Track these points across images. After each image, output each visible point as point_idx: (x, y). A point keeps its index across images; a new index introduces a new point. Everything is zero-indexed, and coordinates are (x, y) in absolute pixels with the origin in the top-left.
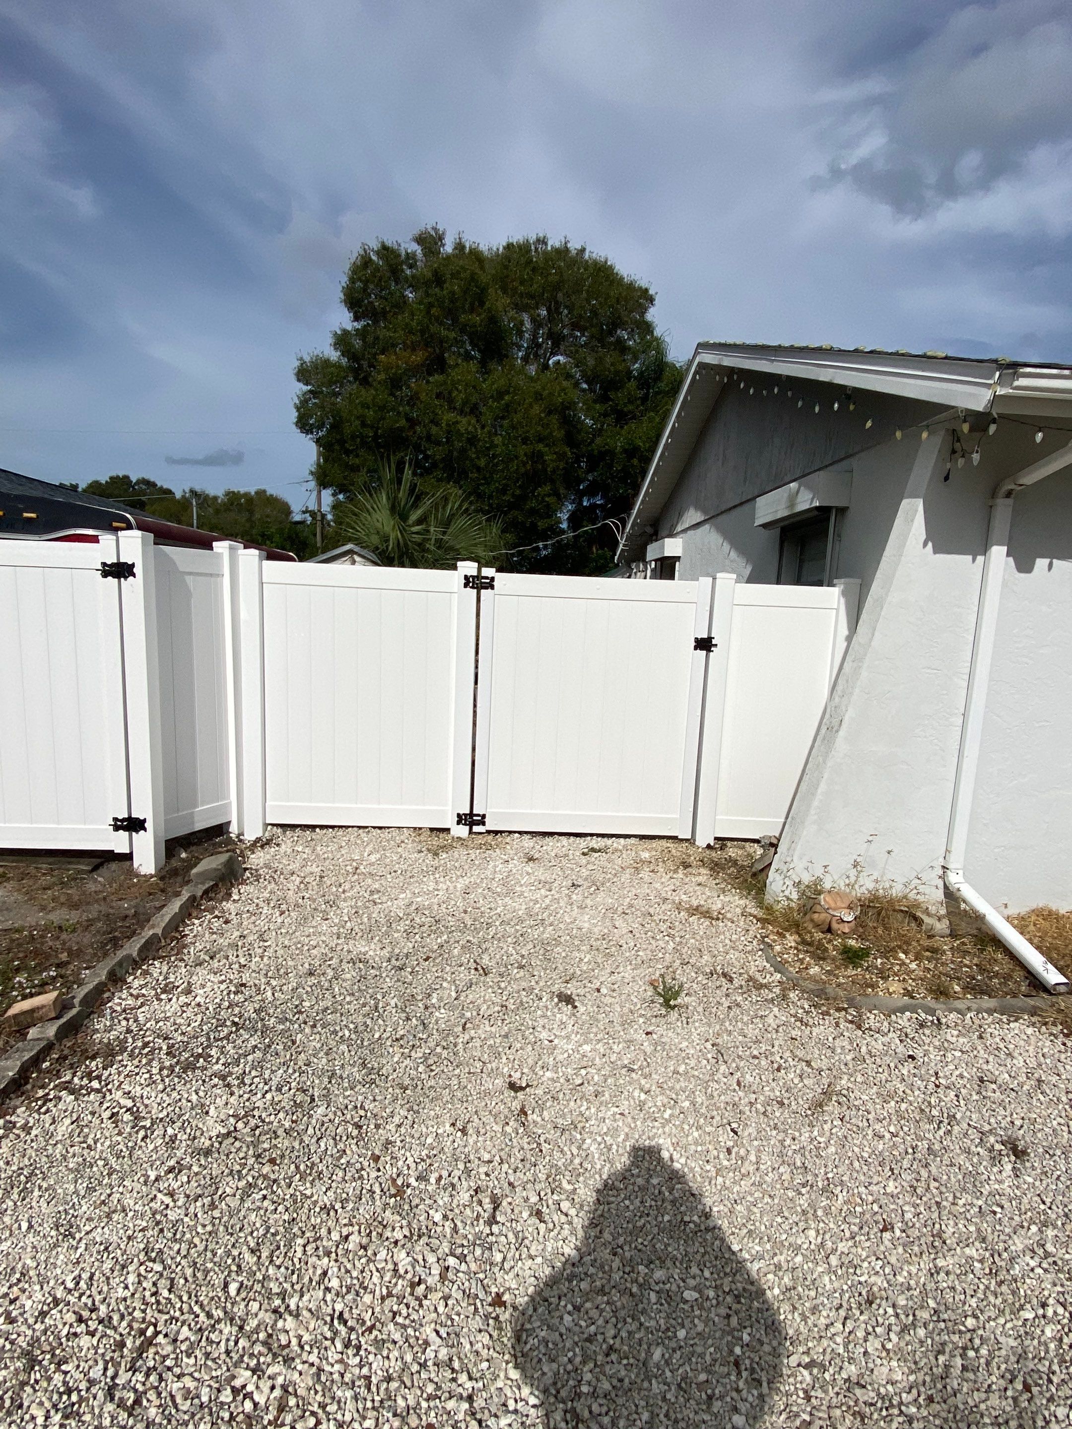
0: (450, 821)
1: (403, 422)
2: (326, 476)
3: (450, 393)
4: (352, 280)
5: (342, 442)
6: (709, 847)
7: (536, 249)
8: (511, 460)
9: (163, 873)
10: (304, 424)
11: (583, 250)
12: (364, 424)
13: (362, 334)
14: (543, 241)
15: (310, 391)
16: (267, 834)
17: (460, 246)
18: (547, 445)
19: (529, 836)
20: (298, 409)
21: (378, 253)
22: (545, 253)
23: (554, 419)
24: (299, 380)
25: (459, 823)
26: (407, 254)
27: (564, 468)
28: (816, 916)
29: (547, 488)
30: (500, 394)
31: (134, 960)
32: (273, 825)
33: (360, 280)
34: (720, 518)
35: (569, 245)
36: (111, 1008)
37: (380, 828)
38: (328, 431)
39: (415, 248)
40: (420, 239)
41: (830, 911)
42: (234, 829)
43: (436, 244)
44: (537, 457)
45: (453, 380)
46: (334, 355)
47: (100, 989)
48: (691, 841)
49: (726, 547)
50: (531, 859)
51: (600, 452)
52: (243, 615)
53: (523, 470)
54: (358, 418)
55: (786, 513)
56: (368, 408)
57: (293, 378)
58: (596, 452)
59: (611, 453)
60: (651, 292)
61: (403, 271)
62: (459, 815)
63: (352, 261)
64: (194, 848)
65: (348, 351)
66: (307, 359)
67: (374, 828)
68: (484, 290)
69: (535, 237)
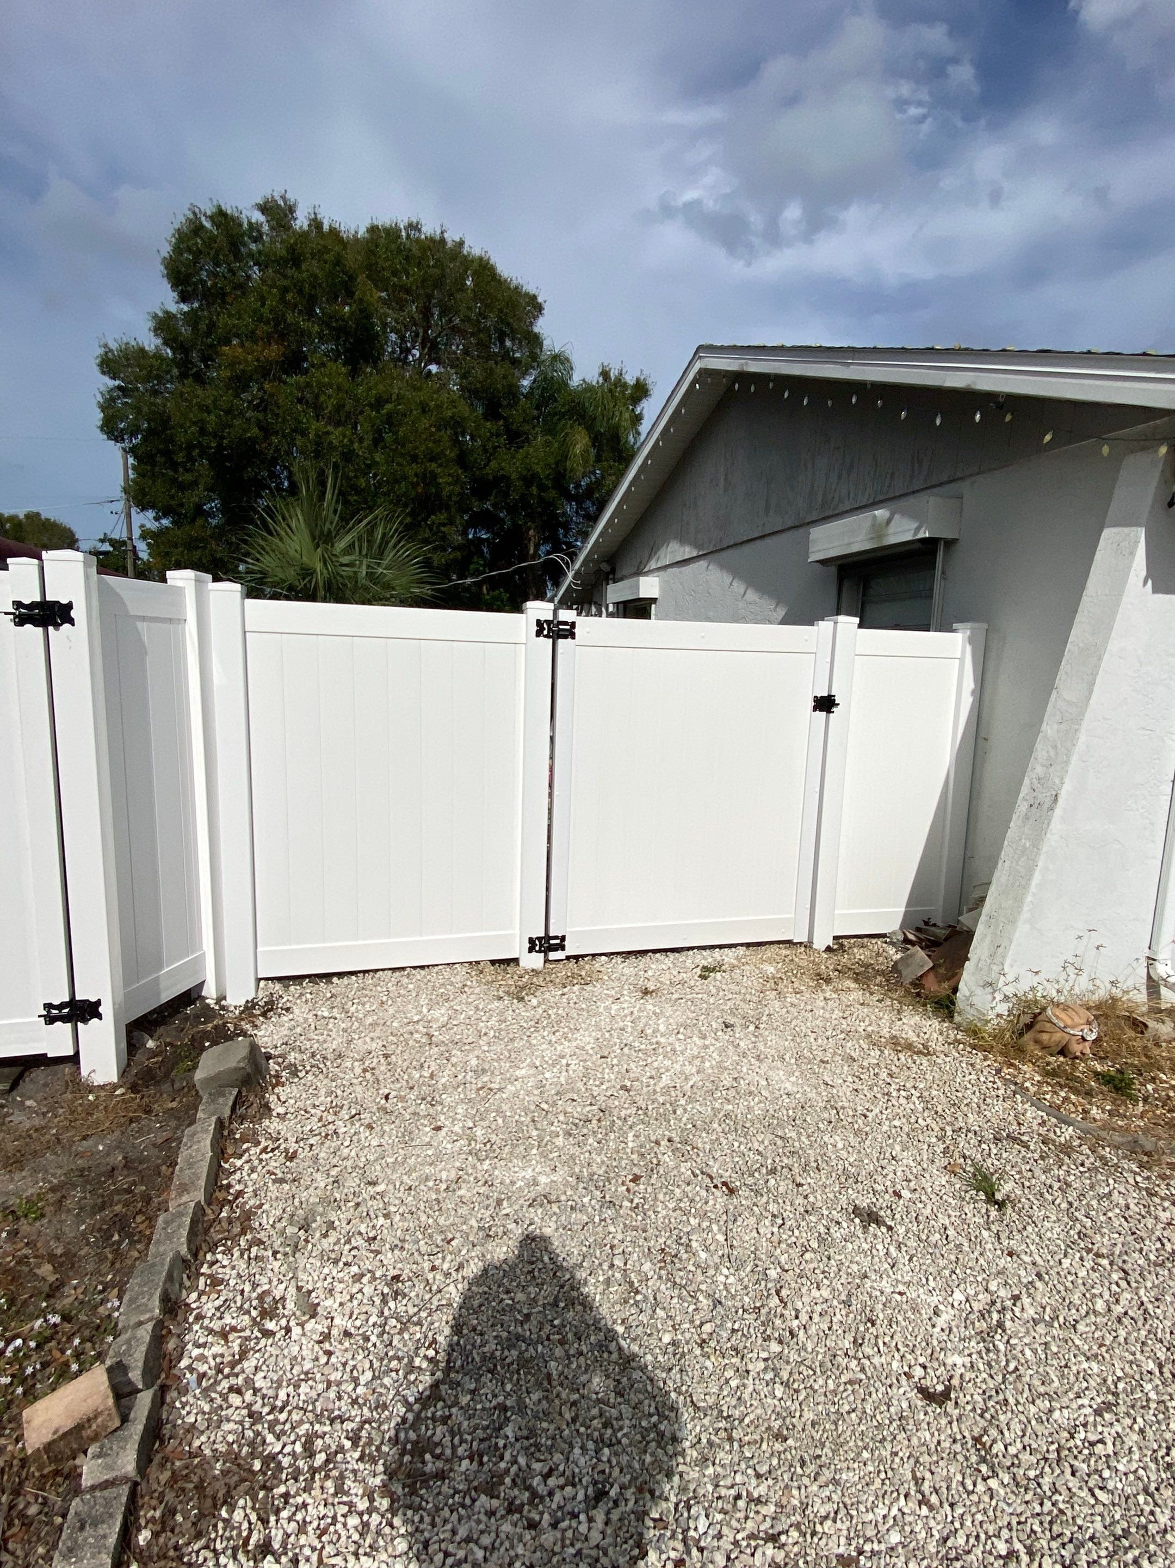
0: (518, 949)
1: (255, 431)
2: (145, 495)
3: (317, 397)
4: (177, 250)
5: (167, 453)
6: (829, 949)
7: (408, 236)
8: (397, 481)
9: (131, 1078)
10: (110, 428)
11: (461, 243)
12: (203, 431)
13: (192, 318)
14: (414, 227)
15: (119, 388)
16: (260, 995)
17: (316, 224)
18: (440, 465)
19: (619, 959)
20: (103, 408)
21: (211, 218)
22: (418, 241)
23: (446, 435)
24: (103, 373)
25: (531, 950)
26: (250, 223)
27: (459, 494)
28: (1045, 1037)
29: (443, 517)
30: (379, 403)
31: (184, 1261)
32: (267, 979)
33: (189, 250)
34: (724, 554)
35: (446, 235)
36: (190, 1368)
37: (422, 967)
38: (145, 439)
39: (257, 217)
40: (266, 208)
41: (1068, 1030)
42: (210, 992)
43: (286, 216)
44: (429, 479)
45: (319, 382)
46: (151, 342)
47: (159, 1338)
48: (808, 945)
49: (738, 586)
50: (646, 992)
51: (495, 478)
52: (217, 678)
53: (413, 494)
54: (194, 423)
55: (868, 546)
56: (209, 412)
57: (96, 370)
58: (491, 477)
59: (506, 478)
60: (540, 300)
61: (245, 245)
62: (531, 941)
63: (177, 226)
64: (161, 1030)
65: (175, 340)
66: (113, 346)
67: (415, 968)
68: (352, 278)
69: (406, 221)
